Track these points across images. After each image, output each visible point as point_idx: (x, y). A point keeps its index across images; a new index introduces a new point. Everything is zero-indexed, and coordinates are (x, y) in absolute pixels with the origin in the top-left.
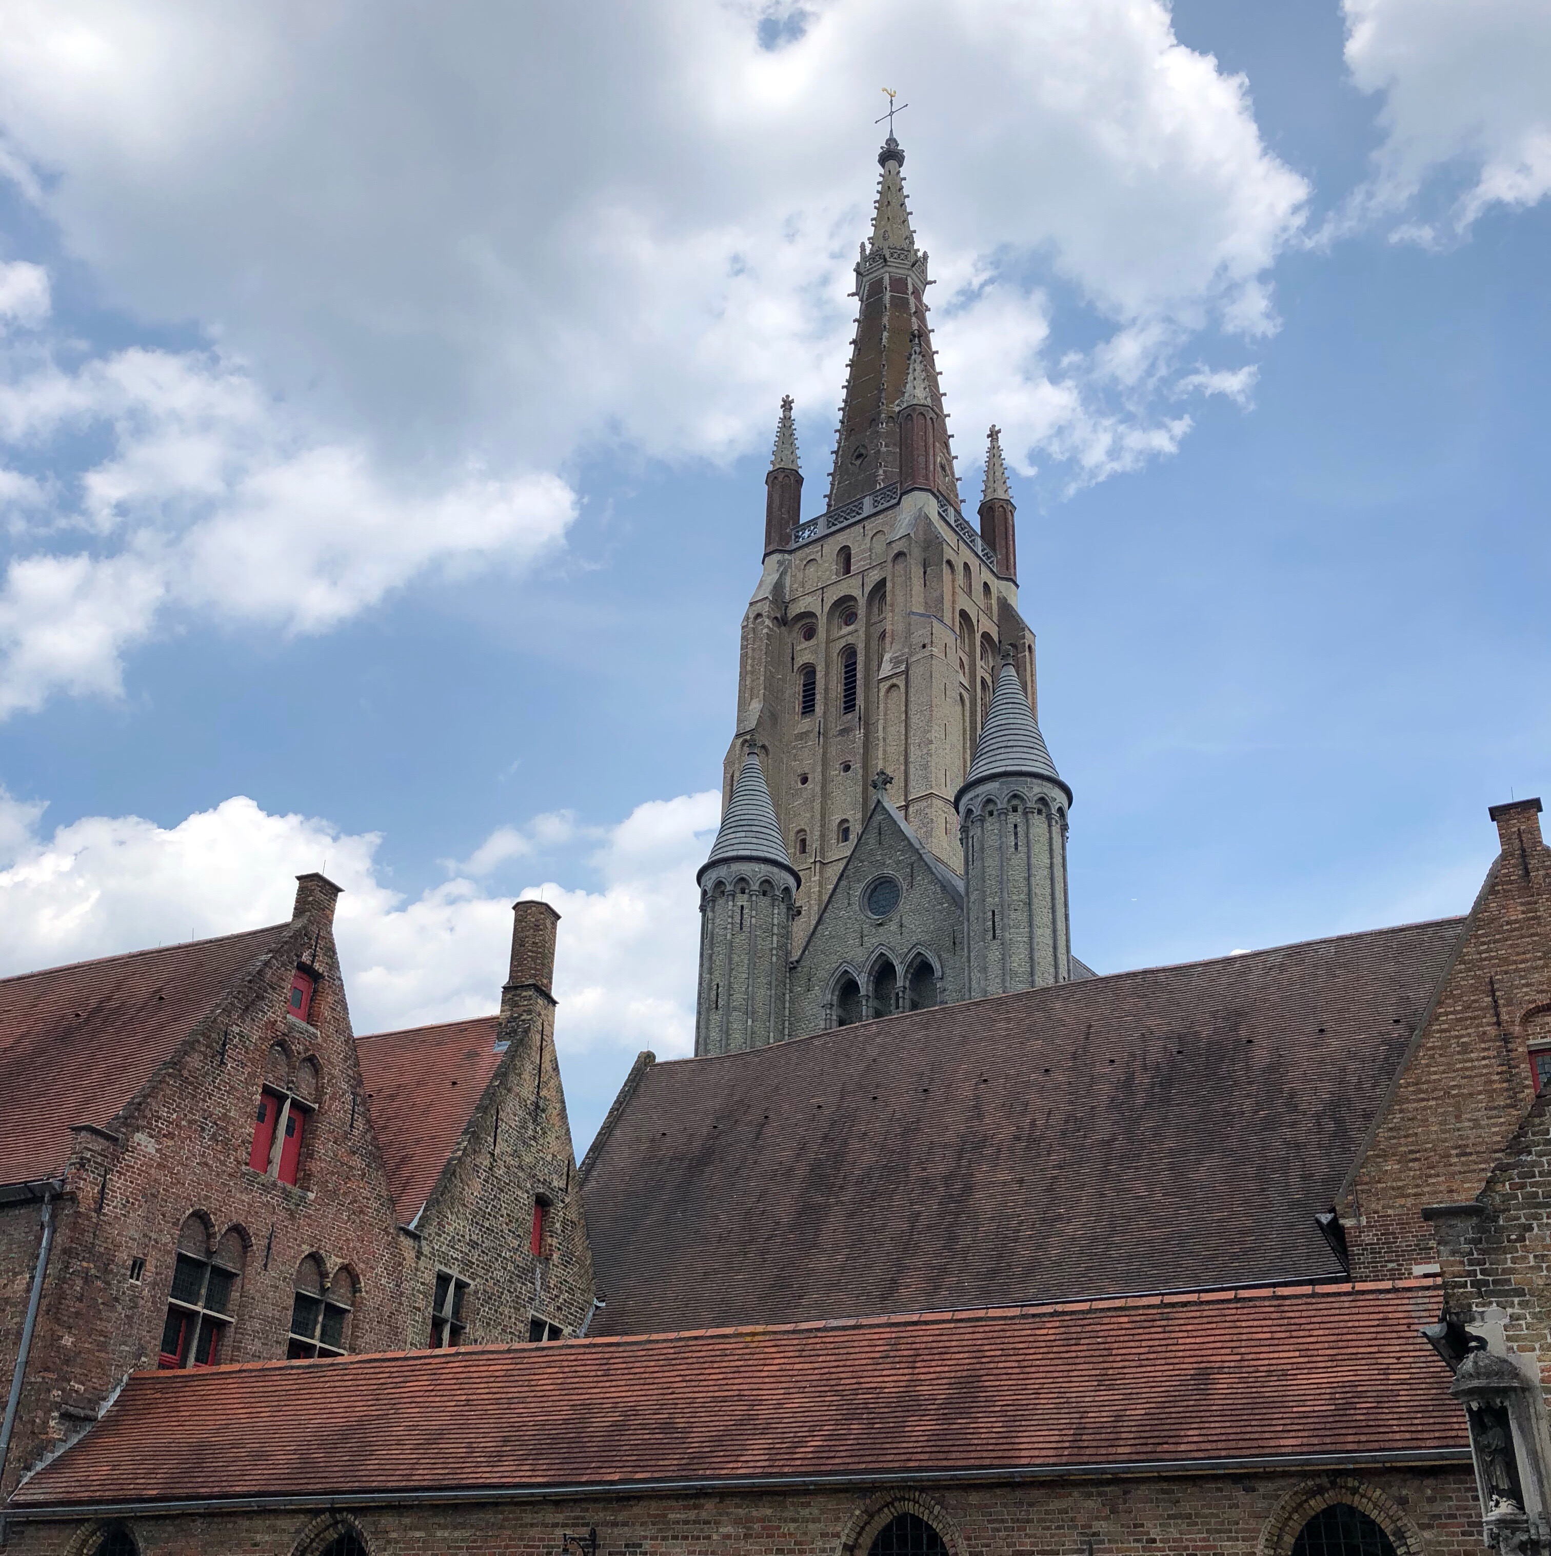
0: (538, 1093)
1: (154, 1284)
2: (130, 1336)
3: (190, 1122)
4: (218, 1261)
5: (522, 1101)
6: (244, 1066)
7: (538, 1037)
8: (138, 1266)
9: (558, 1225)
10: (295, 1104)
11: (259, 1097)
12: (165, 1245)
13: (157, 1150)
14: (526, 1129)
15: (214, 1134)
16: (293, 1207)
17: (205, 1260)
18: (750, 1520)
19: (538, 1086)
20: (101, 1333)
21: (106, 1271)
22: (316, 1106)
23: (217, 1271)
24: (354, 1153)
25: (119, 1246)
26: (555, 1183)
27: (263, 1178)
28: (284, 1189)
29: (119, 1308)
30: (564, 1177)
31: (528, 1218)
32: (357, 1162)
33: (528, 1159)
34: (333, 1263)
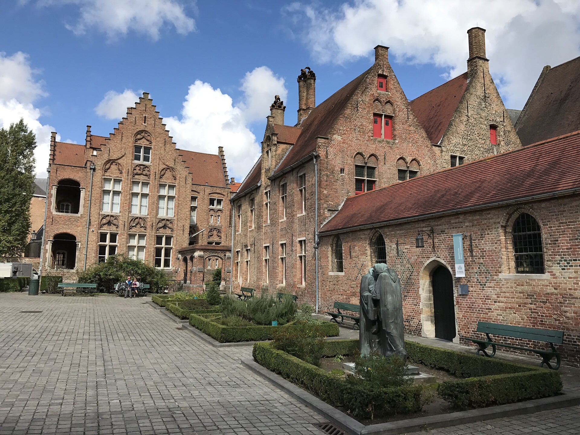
0: (485, 92)
1: (349, 174)
2: (344, 188)
3: (350, 129)
4: (369, 165)
5: (478, 97)
6: (365, 109)
7: (482, 74)
8: (342, 170)
9: (502, 133)
10: (386, 116)
11: (372, 117)
12: (350, 163)
13: (341, 139)
14: (481, 105)
15: (359, 131)
16: (391, 146)
17: (364, 165)
18: (473, 220)
19: (485, 90)
20: (335, 189)
21: (333, 172)
22: (394, 115)
23: (369, 168)
24: (411, 126)
25: (335, 166)
26: (498, 120)
27: (379, 139)
28: (387, 141)
29: (339, 182)
30: (502, 117)
31: (487, 133)
32: (412, 128)
33: (484, 114)
34: (409, 159)
